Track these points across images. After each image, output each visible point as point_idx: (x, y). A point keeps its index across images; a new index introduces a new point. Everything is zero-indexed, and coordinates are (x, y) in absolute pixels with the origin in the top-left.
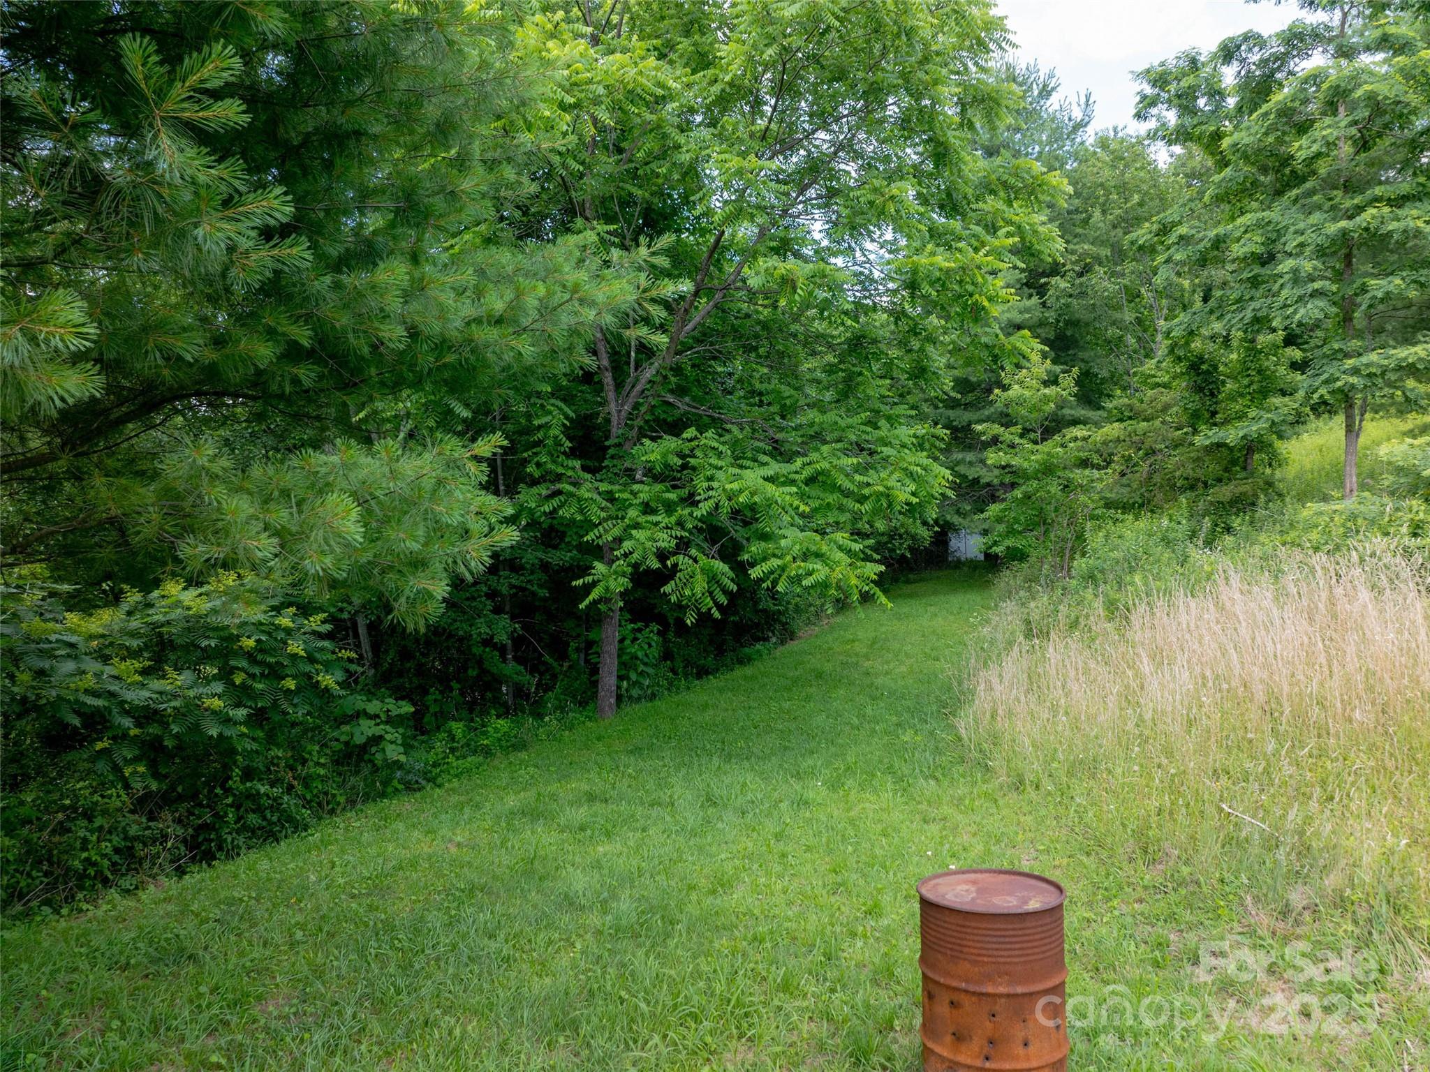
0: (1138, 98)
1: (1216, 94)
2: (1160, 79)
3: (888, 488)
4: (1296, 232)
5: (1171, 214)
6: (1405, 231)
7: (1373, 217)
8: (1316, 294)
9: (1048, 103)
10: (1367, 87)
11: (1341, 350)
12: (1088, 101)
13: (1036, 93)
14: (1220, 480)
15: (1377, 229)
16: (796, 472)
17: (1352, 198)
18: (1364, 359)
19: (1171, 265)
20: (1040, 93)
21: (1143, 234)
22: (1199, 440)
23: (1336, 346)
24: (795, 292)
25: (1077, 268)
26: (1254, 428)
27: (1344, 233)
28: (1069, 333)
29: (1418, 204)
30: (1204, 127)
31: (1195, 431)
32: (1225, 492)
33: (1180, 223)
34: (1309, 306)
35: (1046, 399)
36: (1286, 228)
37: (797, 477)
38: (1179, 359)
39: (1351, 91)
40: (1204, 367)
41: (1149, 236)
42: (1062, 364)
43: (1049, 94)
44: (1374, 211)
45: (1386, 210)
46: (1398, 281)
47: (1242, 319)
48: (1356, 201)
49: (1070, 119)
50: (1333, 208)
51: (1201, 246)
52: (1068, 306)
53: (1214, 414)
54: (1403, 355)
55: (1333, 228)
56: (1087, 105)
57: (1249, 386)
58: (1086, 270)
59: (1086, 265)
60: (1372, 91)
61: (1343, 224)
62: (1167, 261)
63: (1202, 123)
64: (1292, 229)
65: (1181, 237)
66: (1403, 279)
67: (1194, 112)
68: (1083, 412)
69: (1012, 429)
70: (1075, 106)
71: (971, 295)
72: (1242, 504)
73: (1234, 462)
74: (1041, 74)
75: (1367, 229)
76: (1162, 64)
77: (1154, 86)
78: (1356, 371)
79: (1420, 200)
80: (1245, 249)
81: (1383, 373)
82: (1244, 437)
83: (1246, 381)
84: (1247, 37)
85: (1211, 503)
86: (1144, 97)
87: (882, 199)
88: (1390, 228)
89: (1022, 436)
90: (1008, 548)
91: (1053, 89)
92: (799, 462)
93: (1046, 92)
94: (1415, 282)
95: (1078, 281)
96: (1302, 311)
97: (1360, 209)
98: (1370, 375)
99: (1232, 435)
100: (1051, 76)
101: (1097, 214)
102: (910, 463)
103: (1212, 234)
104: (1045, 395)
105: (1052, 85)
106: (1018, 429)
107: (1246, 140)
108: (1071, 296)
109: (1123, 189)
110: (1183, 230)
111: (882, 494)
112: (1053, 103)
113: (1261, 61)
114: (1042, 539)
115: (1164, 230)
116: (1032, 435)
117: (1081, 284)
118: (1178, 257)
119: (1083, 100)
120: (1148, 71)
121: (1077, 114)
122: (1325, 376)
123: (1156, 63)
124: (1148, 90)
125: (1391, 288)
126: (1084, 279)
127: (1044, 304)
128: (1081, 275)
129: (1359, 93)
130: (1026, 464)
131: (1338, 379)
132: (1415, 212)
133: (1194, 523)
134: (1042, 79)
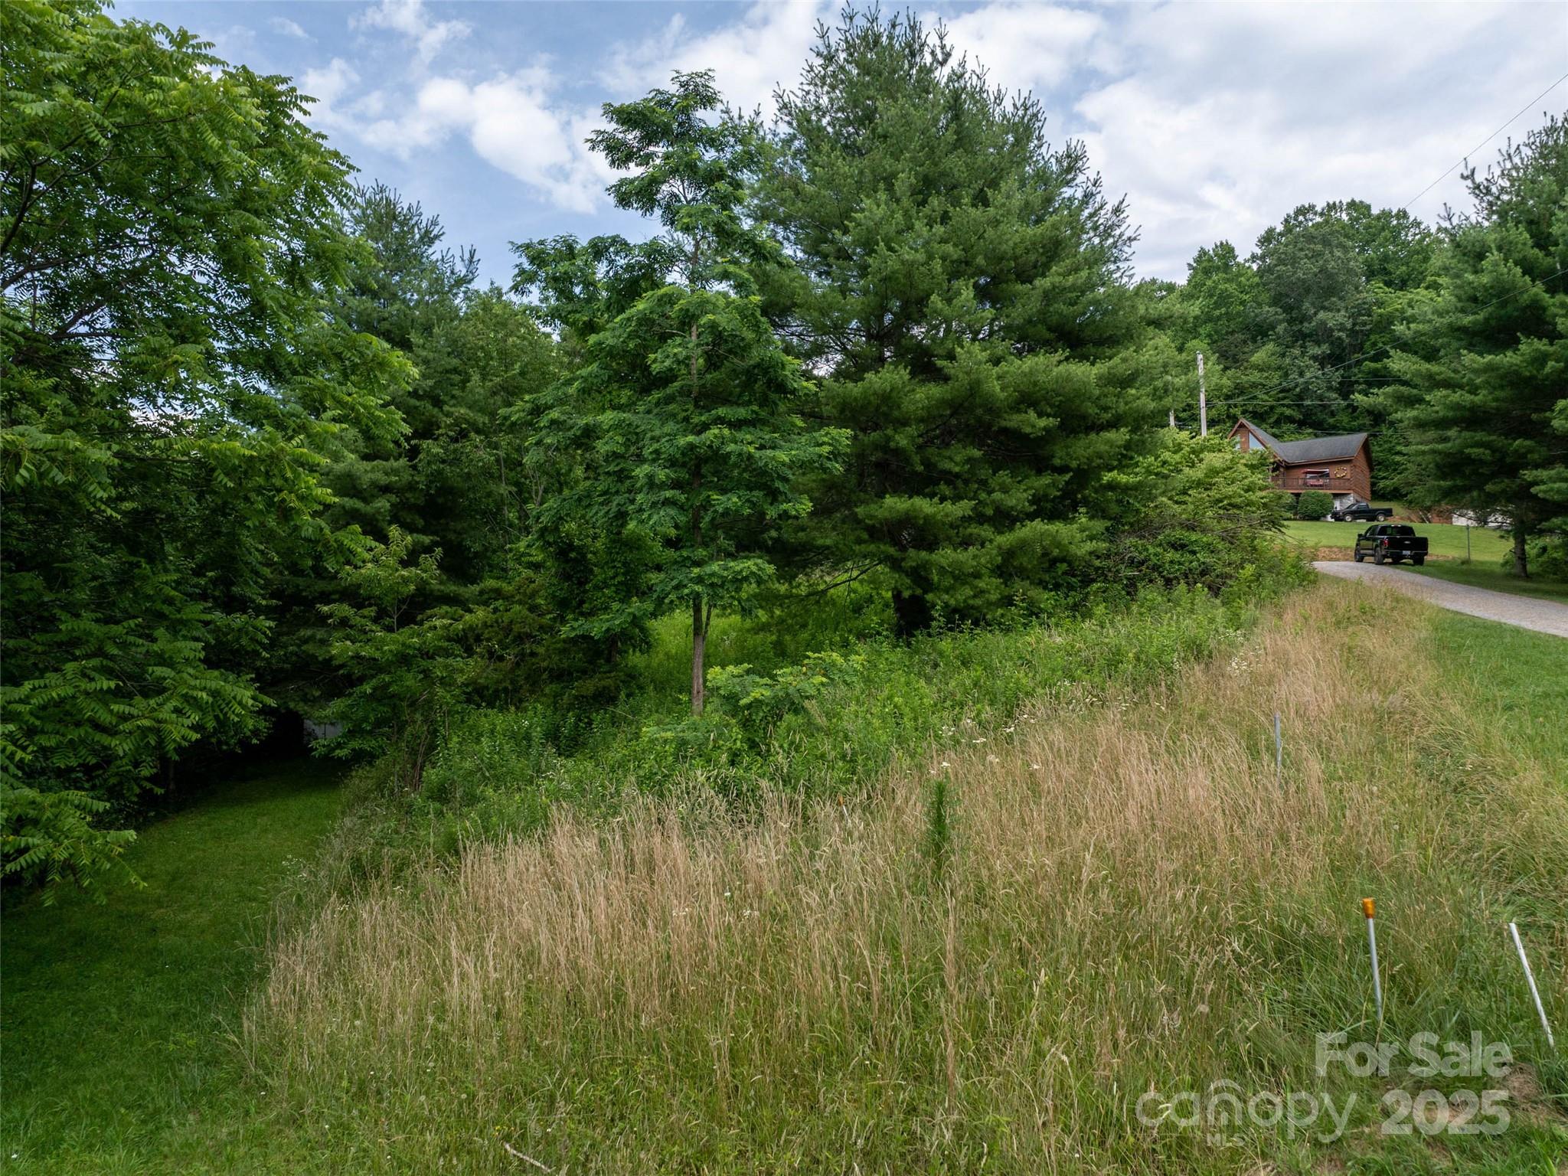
0: (516, 271)
1: (589, 284)
2: (537, 256)
3: (159, 721)
4: (652, 438)
5: (547, 396)
6: (740, 454)
7: (716, 437)
8: (667, 502)
9: (430, 251)
10: (710, 317)
11: (689, 558)
12: (472, 257)
13: (417, 236)
14: (584, 672)
15: (719, 449)
16: (21, 701)
17: (701, 414)
18: (708, 569)
19: (542, 449)
20: (422, 238)
21: (517, 411)
22: (565, 631)
23: (685, 554)
24: (17, 472)
25: (451, 433)
26: (617, 622)
27: (692, 447)
28: (440, 500)
29: (752, 429)
30: (578, 316)
31: (563, 621)
32: (589, 686)
33: (551, 407)
34: (662, 513)
35: (406, 581)
36: (645, 432)
37: (21, 708)
38: (550, 544)
39: (699, 317)
40: (573, 555)
41: (522, 414)
42: (433, 533)
43: (431, 241)
44: (716, 431)
45: (726, 432)
46: (735, 499)
47: (607, 513)
48: (703, 418)
49: (452, 273)
50: (686, 419)
51: (570, 434)
52: (440, 472)
53: (582, 602)
54: (738, 568)
55: (682, 441)
56: (471, 261)
57: (613, 578)
58: (463, 435)
59: (462, 430)
60: (714, 322)
61: (691, 438)
62: (539, 443)
63: (576, 312)
64: (649, 435)
65: (553, 422)
66: (739, 497)
67: (570, 297)
68: (453, 588)
69: (366, 612)
70: (458, 260)
71: (279, 491)
72: (605, 698)
73: (598, 654)
74: (424, 218)
75: (710, 447)
76: (541, 243)
77: (532, 262)
78: (699, 580)
79: (755, 426)
80: (607, 448)
81: (723, 583)
82: (608, 630)
83: (611, 573)
84: (615, 240)
85: (576, 698)
86: (522, 272)
87: (162, 363)
88: (728, 449)
89: (376, 620)
90: (353, 750)
91: (437, 237)
92: (28, 686)
93: (428, 239)
94: (748, 501)
95: (452, 447)
96: (655, 517)
97: (705, 427)
98: (712, 585)
99: (597, 628)
100: (434, 223)
101: (476, 377)
102: (194, 688)
103: (582, 422)
104: (402, 576)
105: (435, 232)
106: (371, 611)
107: (611, 342)
108: (443, 462)
109: (506, 357)
110: (554, 414)
111: (150, 729)
112: (435, 252)
113: (628, 265)
114: (394, 739)
115: (537, 411)
116: (387, 621)
117: (455, 451)
118: (549, 441)
119: (467, 256)
120: (528, 246)
121: (461, 269)
122: (675, 582)
123: (535, 241)
124: (527, 266)
125: (730, 505)
126: (458, 445)
127: (414, 467)
128: (455, 440)
129: (703, 320)
130: (377, 655)
131: (685, 586)
132: (749, 437)
133: (558, 717)
134: (424, 224)
